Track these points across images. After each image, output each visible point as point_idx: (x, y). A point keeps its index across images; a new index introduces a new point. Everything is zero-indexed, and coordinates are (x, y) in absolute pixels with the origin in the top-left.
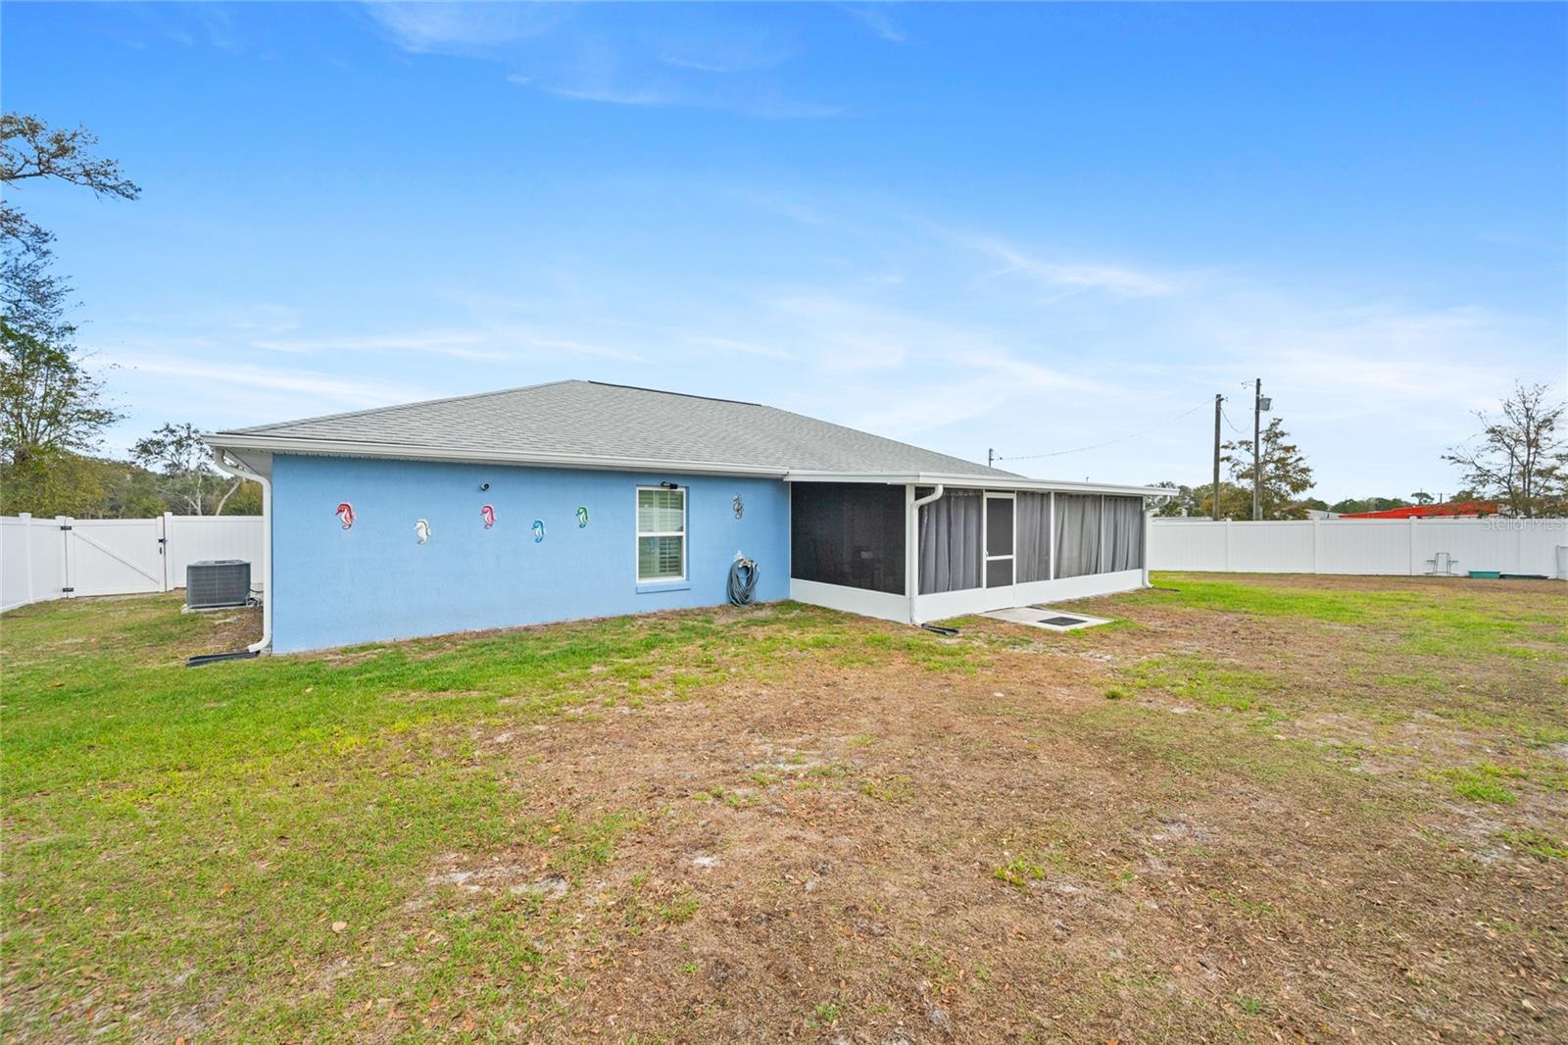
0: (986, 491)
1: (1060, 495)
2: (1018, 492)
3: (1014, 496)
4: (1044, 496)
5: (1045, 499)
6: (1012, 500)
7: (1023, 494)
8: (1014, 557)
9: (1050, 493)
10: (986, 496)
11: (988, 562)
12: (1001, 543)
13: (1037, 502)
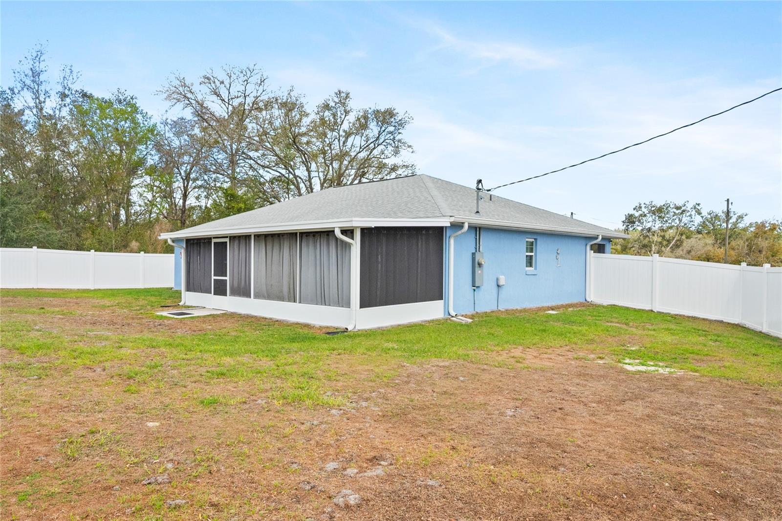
0: (214, 238)
1: (258, 236)
2: (230, 237)
3: (227, 240)
4: (247, 237)
5: (247, 238)
6: (226, 242)
7: (233, 238)
8: (227, 278)
9: (251, 235)
10: (214, 241)
11: (214, 279)
12: (221, 269)
13: (243, 242)
